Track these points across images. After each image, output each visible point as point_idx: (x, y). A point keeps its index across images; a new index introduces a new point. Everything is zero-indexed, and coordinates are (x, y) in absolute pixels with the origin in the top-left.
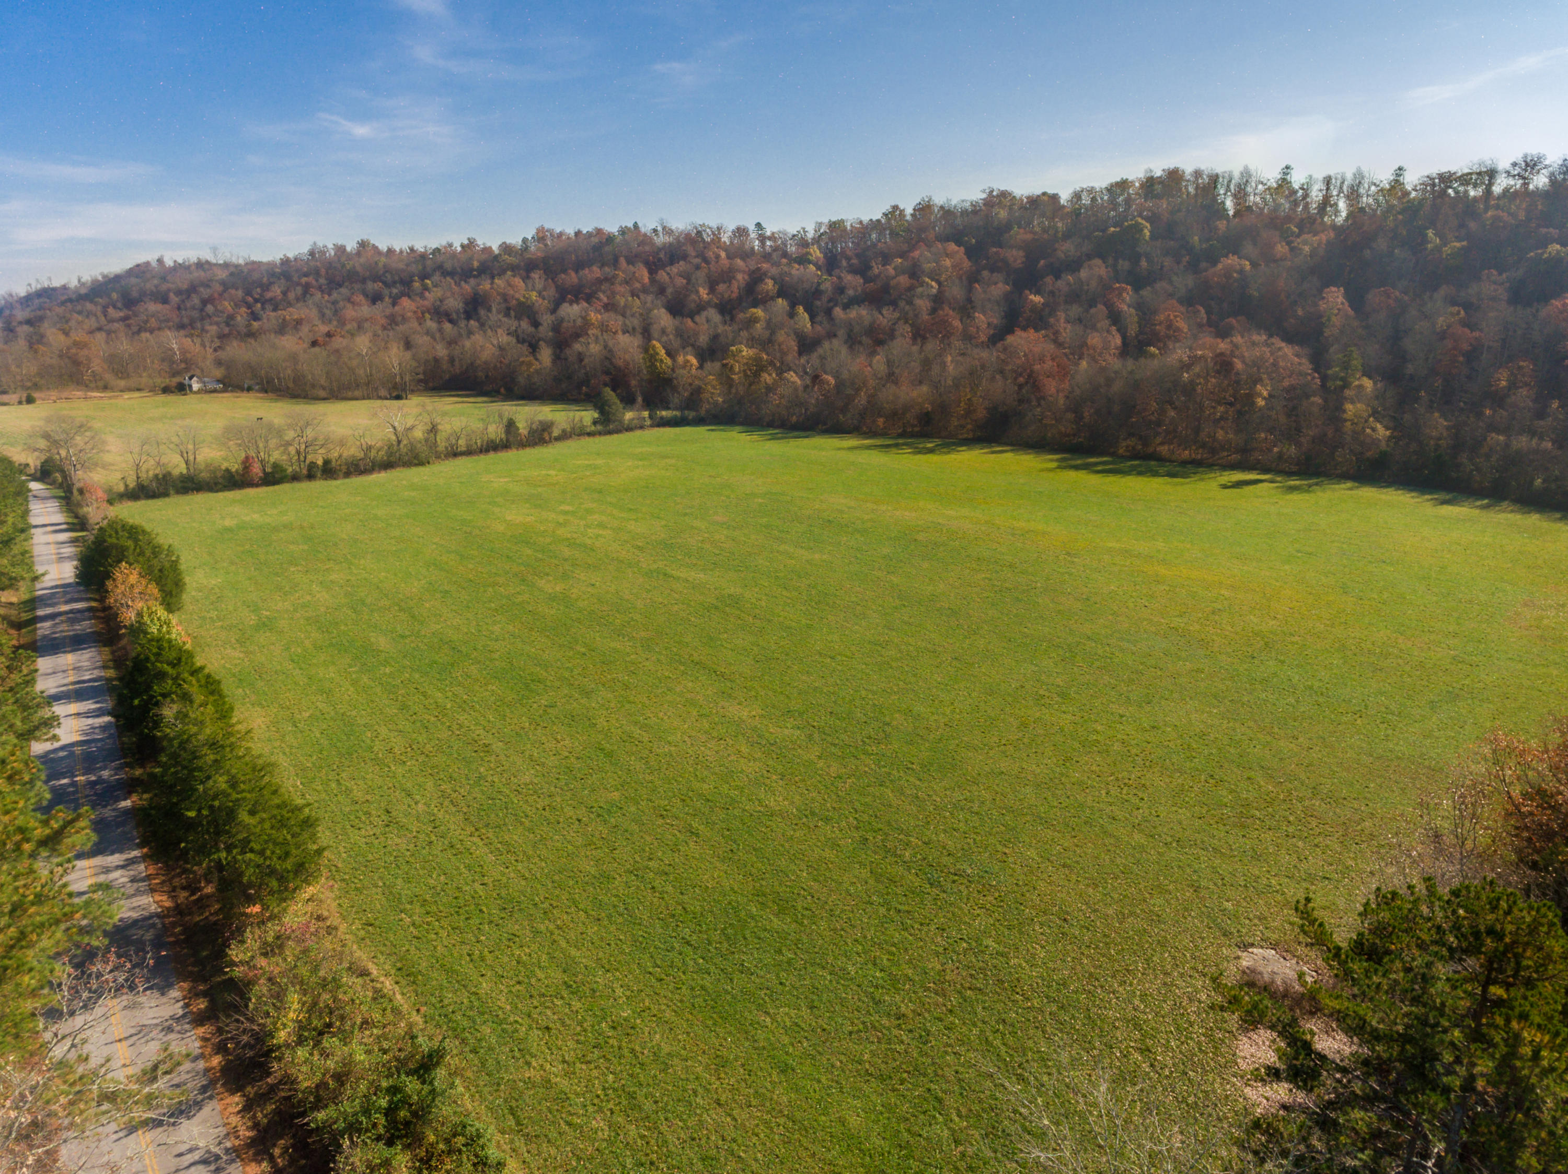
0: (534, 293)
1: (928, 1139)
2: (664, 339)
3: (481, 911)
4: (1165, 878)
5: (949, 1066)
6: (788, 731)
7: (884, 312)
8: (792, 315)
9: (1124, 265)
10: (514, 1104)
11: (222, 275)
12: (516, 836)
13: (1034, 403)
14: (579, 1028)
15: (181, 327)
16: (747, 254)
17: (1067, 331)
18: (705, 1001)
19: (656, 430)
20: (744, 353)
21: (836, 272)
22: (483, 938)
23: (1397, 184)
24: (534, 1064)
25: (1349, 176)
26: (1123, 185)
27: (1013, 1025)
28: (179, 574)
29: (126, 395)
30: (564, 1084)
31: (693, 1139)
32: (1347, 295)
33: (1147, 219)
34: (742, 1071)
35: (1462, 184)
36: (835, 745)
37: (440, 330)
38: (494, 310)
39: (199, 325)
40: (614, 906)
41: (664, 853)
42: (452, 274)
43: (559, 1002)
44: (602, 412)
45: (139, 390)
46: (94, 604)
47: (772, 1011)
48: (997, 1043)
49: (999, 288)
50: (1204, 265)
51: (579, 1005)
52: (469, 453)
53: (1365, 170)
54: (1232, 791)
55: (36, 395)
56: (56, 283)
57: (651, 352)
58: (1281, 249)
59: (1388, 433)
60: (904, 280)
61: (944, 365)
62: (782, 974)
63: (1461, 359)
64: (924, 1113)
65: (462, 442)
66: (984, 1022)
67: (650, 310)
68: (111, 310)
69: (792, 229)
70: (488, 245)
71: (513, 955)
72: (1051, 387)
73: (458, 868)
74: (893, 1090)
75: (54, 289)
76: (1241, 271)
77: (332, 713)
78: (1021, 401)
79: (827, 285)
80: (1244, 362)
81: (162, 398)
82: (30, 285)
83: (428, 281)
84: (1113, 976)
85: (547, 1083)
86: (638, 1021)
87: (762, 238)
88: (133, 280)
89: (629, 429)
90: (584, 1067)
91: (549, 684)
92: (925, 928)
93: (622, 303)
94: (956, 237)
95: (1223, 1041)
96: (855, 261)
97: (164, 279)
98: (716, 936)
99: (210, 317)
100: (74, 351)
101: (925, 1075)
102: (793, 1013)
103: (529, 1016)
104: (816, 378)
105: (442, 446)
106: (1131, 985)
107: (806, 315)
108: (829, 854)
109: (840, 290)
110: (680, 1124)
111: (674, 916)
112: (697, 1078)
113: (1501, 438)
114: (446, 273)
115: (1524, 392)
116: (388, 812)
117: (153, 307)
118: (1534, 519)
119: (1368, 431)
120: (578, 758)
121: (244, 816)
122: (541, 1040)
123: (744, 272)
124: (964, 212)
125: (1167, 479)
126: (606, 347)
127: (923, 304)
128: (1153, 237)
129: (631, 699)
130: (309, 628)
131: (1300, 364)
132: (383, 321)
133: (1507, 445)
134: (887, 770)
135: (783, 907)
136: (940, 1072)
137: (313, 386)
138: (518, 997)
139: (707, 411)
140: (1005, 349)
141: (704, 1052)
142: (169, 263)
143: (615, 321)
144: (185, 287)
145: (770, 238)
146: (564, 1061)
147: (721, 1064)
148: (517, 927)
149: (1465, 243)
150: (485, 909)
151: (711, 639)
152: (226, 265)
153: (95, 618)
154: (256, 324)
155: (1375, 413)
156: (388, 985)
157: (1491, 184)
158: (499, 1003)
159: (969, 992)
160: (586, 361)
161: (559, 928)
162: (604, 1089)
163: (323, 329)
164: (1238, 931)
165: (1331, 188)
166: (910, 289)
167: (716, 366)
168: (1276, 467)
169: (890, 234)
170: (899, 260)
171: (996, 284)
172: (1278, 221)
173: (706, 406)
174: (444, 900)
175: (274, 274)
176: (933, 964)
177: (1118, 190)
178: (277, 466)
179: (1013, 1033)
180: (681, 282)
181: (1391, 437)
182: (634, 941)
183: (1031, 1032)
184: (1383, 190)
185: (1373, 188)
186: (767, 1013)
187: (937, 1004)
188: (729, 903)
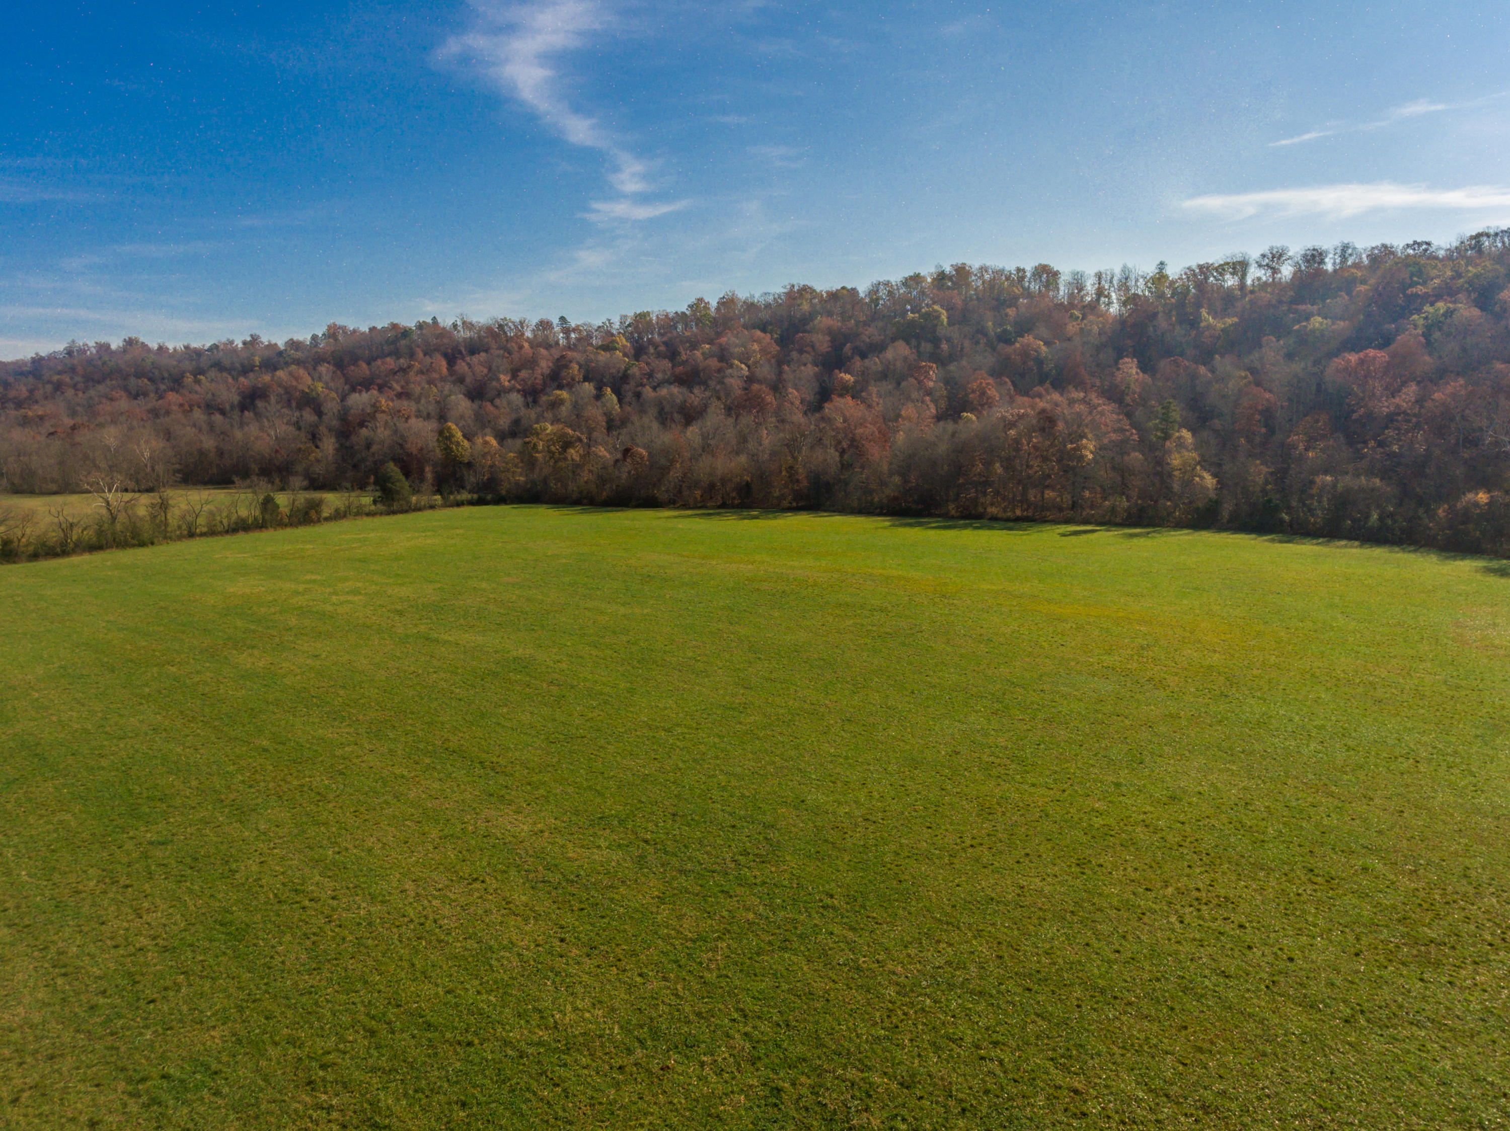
0: (321, 385)
2: (461, 422)
7: (695, 391)
8: (598, 397)
9: (926, 347)
13: (858, 468)
16: (551, 345)
17: (880, 404)
20: (548, 430)
21: (644, 357)
23: (1161, 276)
25: (1117, 271)
26: (916, 279)
32: (1140, 365)
33: (942, 307)
35: (1220, 274)
37: (210, 423)
38: (273, 401)
42: (229, 370)
44: (385, 491)
49: (810, 370)
50: (1001, 346)
53: (1130, 266)
57: (447, 434)
59: (1215, 481)
60: (713, 363)
61: (759, 438)
63: (1257, 417)
65: (201, 521)
67: (448, 396)
69: (597, 322)
70: (273, 342)
76: (1037, 349)
78: (844, 467)
79: (635, 370)
80: (1065, 420)
83: (202, 377)
87: (567, 331)
89: (418, 509)
93: (418, 389)
94: (762, 326)
96: (662, 348)
104: (627, 452)
105: (173, 524)
107: (614, 398)
109: (649, 373)
114: (223, 369)
119: (1197, 479)
123: (548, 360)
124: (768, 306)
126: (396, 432)
127: (735, 384)
128: (950, 323)
131: (1118, 421)
132: (143, 414)
139: (507, 490)
140: (823, 417)
143: (409, 407)
145: (574, 330)
149: (1236, 319)
155: (1200, 462)
157: (1244, 274)
160: (374, 448)
163: (68, 422)
165: (1103, 282)
166: (719, 371)
167: (518, 442)
168: (1109, 521)
169: (697, 325)
170: (707, 346)
171: (805, 365)
172: (1064, 308)
173: (506, 486)
175: (21, 373)
177: (912, 284)
180: (482, 370)
181: (1217, 485)
184: (1151, 280)
185: (1140, 280)
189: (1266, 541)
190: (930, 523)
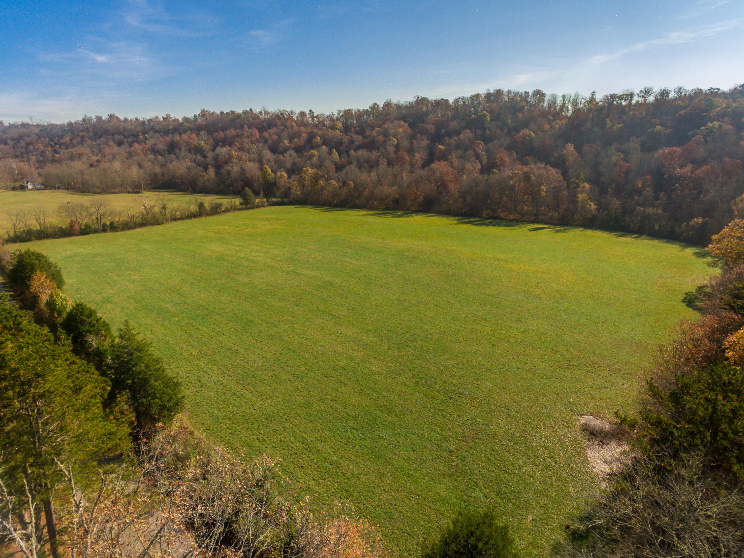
0: (203, 142)
1: (474, 497)
3: (257, 421)
4: (544, 391)
5: (475, 469)
6: (371, 339)
8: (330, 153)
9: (479, 132)
11: (36, 131)
12: (263, 389)
13: (445, 194)
14: (316, 466)
15: (16, 157)
16: (306, 125)
17: (456, 162)
18: (367, 451)
19: (270, 207)
20: (310, 171)
21: (349, 133)
22: (262, 432)
23: (592, 99)
24: (301, 481)
26: (477, 96)
27: (497, 451)
30: (317, 489)
32: (576, 148)
33: (488, 112)
34: (391, 477)
35: (620, 100)
36: (394, 343)
37: (156, 159)
38: (183, 150)
39: (26, 156)
40: (317, 415)
41: (332, 392)
42: (159, 131)
43: (304, 456)
44: (245, 199)
48: (493, 459)
49: (425, 142)
50: (514, 133)
51: (313, 457)
52: (182, 218)
53: (579, 92)
54: (562, 355)
57: (264, 170)
58: (547, 126)
59: (596, 207)
60: (381, 138)
61: (402, 178)
62: (397, 438)
63: (623, 175)
64: (471, 488)
65: (178, 213)
66: (485, 451)
69: (327, 113)
70: (176, 118)
71: (278, 438)
72: (452, 187)
73: (240, 404)
74: (456, 480)
76: (530, 136)
78: (439, 193)
79: (346, 139)
80: (535, 176)
81: (12, 193)
83: (147, 135)
84: (533, 430)
86: (341, 461)
87: (313, 117)
89: (258, 207)
90: (323, 481)
91: (256, 322)
92: (452, 416)
94: (404, 118)
95: (581, 452)
96: (358, 129)
97: (4, 132)
98: (365, 425)
99: (32, 152)
101: (467, 473)
102: (406, 453)
103: (293, 462)
104: (345, 183)
105: (168, 215)
106: (540, 433)
108: (403, 388)
109: (352, 142)
110: (372, 500)
111: (344, 417)
112: (373, 482)
113: (642, 208)
114: (156, 131)
115: (648, 189)
116: (200, 381)
118: (656, 242)
119: (588, 206)
120: (281, 354)
122: (301, 472)
123: (305, 133)
124: (406, 107)
125: (505, 228)
126: (241, 168)
127: (391, 149)
128: (491, 120)
129: (297, 327)
130: (130, 301)
131: (558, 177)
132: (126, 155)
133: (644, 212)
134: (419, 353)
135: (390, 411)
136: (472, 472)
137: (93, 187)
138: (285, 455)
139: (293, 199)
141: (373, 471)
142: (6, 124)
143: (245, 156)
144: (16, 136)
145: (316, 117)
146: (314, 480)
147: (382, 476)
148: (276, 426)
149: (622, 125)
151: (325, 300)
152: (38, 126)
154: (57, 156)
155: (590, 198)
157: (631, 100)
159: (476, 440)
160: (232, 175)
161: (294, 426)
162: (335, 489)
163: (95, 158)
164: (577, 409)
166: (384, 142)
167: (297, 177)
169: (373, 117)
170: (378, 129)
171: (423, 140)
172: (544, 114)
173: (293, 196)
174: (239, 417)
175: (64, 131)
176: (459, 430)
177: (475, 98)
178: (87, 226)
179: (498, 455)
180: (275, 137)
181: (597, 209)
182: (330, 429)
183: (505, 454)
184: (587, 101)
185: (583, 100)
186: (395, 454)
187: (465, 446)
188: (367, 411)
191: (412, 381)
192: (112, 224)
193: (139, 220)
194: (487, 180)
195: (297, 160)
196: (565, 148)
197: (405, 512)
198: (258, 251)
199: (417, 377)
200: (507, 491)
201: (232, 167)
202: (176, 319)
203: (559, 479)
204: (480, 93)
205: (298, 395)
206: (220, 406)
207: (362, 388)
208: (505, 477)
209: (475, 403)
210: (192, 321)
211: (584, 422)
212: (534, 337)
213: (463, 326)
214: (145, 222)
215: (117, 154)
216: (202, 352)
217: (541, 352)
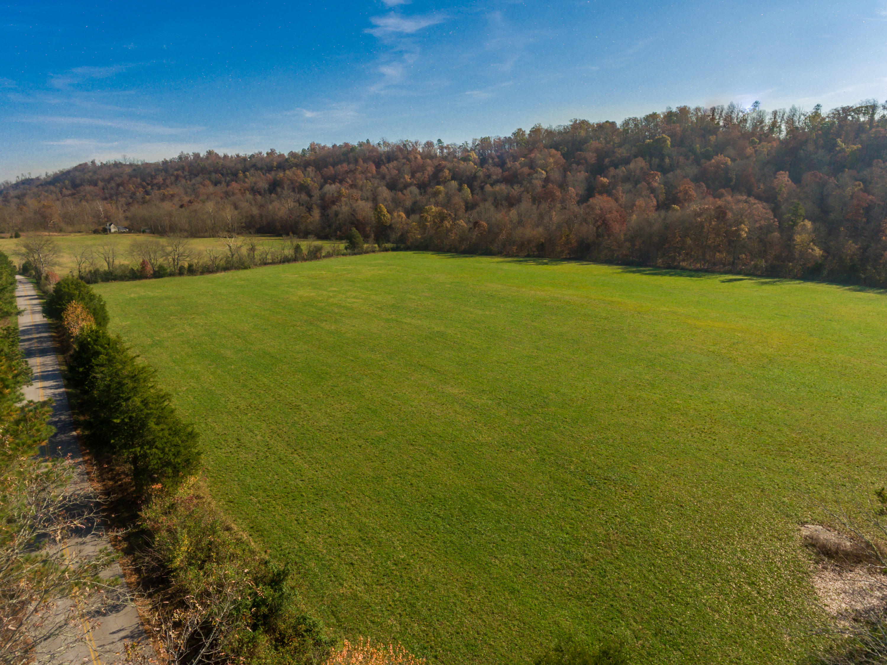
0: (309, 179)
1: (617, 635)
2: (386, 203)
3: (302, 495)
4: (741, 484)
5: (622, 591)
6: (484, 401)
7: (515, 187)
8: (460, 189)
9: (656, 161)
10: (334, 609)
11: (128, 170)
12: (320, 454)
13: (606, 237)
14: (372, 564)
15: (105, 199)
16: (433, 157)
17: (623, 198)
18: (454, 549)
19: (383, 253)
20: (433, 210)
21: (486, 165)
22: (304, 511)
23: (816, 114)
24: (345, 585)
25: (788, 110)
26: (654, 116)
27: (660, 567)
28: (105, 313)
29: (72, 235)
30: (366, 598)
31: (458, 633)
32: (792, 177)
33: (668, 135)
34: (484, 592)
35: (856, 114)
36: (515, 408)
37: (255, 200)
38: (286, 188)
39: (115, 198)
40: (388, 494)
41: (416, 465)
42: (261, 169)
43: (358, 549)
44: (351, 243)
45: (79, 232)
46: (54, 334)
47: (499, 556)
48: (652, 577)
49: (582, 175)
50: (703, 161)
51: (371, 551)
52: (273, 263)
53: (797, 106)
54: (770, 437)
55: (21, 234)
56: (33, 176)
57: (379, 210)
58: (749, 150)
59: (821, 252)
60: (526, 170)
61: (550, 217)
62: (502, 535)
63: (862, 211)
64: (612, 619)
65: (269, 257)
66: (641, 565)
67: (377, 187)
68: (64, 190)
69: (459, 143)
70: (282, 153)
71: (325, 521)
72: (616, 228)
73: (285, 471)
74: (588, 606)
75: (32, 180)
76: (726, 164)
77: (200, 388)
78: (598, 236)
79: (481, 173)
80: (732, 212)
81: (93, 236)
82: (18, 177)
83: (247, 173)
84: (720, 540)
85: (355, 597)
86: (411, 561)
87: (442, 148)
88: (77, 174)
89: (366, 252)
90: (379, 587)
91: (332, 374)
92: (592, 510)
93: (361, 183)
94: (556, 146)
95: (803, 579)
96: (496, 160)
97: (95, 172)
98: (456, 512)
99: (121, 193)
100: (43, 210)
101: (607, 596)
102: (513, 558)
103: (339, 556)
104: (476, 224)
105: (257, 258)
106: (733, 545)
107: (469, 190)
108: (521, 467)
109: (488, 176)
110: (448, 623)
111: (427, 500)
112: (455, 596)
114: (258, 169)
116: (238, 440)
117: (88, 188)
119: (810, 251)
120: (355, 413)
121: (152, 424)
122: (348, 570)
123: (431, 166)
124: (560, 133)
125: (689, 278)
126: (351, 208)
127: (538, 183)
128: (673, 145)
129: (385, 383)
130: (183, 346)
131: (766, 213)
132: (222, 195)
134: (551, 421)
135: (497, 497)
136: (617, 594)
137: (181, 230)
138: (330, 545)
139: (412, 243)
140: (588, 206)
141: (457, 580)
142: (98, 163)
143: (357, 193)
144: (107, 177)
145: (446, 148)
146: (365, 584)
147: (470, 588)
148: (326, 505)
149: (859, 146)
150: (304, 494)
151: (430, 354)
152: (131, 165)
153: (54, 340)
154: (148, 197)
155: (813, 240)
156: (245, 536)
157: (873, 114)
158: (318, 548)
159: (627, 547)
160: (340, 216)
161: (353, 506)
162: (394, 601)
163: (187, 199)
164: (796, 514)
165: (777, 117)
166: (529, 175)
167: (417, 217)
168: (752, 273)
169: (517, 145)
170: (523, 159)
171: (580, 172)
172: (747, 136)
173: (411, 240)
174: (278, 489)
175: (158, 170)
176: (600, 530)
177: (651, 119)
178: (161, 267)
179: (661, 572)
180: (395, 172)
181: (822, 256)
182: (403, 514)
183: (673, 572)
184: (810, 117)
185: (802, 117)
186: (496, 558)
187: (607, 554)
188: (462, 494)
189: (846, 290)
190: (644, 271)
191: (535, 458)
192: (190, 266)
193: (223, 263)
194: (665, 219)
195: (418, 198)
196: (776, 178)
197: (499, 648)
198: (354, 297)
199: (544, 453)
200: (673, 630)
201: (341, 207)
202: (233, 367)
203: (763, 618)
204: (658, 112)
205: (367, 466)
206: (257, 473)
207: (460, 462)
208: (671, 608)
209: (630, 493)
210: (251, 370)
211: (808, 533)
212: (725, 411)
213: (619, 391)
214: (229, 265)
215: (212, 194)
216: (253, 406)
217: (736, 430)
